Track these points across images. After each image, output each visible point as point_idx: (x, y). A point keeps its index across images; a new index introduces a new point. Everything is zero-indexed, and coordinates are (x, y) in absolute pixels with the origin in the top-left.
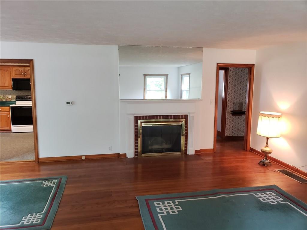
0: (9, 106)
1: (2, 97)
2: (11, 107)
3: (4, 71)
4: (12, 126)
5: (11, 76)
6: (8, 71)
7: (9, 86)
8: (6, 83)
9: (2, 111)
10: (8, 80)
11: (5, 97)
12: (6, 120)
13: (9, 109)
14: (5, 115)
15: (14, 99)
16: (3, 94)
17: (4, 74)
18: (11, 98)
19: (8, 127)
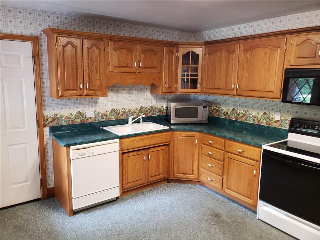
0: (261, 147)
1: (261, 116)
2: (264, 149)
3: (270, 49)
4: (260, 200)
5: (286, 62)
6: (279, 50)
7: (274, 91)
8: (269, 81)
9: (245, 154)
10: (275, 75)
11: (267, 116)
12: (249, 180)
13: (260, 153)
14: (249, 167)
15: (287, 125)
16: (265, 109)
17: (269, 57)
18: (280, 122)
19: (250, 199)
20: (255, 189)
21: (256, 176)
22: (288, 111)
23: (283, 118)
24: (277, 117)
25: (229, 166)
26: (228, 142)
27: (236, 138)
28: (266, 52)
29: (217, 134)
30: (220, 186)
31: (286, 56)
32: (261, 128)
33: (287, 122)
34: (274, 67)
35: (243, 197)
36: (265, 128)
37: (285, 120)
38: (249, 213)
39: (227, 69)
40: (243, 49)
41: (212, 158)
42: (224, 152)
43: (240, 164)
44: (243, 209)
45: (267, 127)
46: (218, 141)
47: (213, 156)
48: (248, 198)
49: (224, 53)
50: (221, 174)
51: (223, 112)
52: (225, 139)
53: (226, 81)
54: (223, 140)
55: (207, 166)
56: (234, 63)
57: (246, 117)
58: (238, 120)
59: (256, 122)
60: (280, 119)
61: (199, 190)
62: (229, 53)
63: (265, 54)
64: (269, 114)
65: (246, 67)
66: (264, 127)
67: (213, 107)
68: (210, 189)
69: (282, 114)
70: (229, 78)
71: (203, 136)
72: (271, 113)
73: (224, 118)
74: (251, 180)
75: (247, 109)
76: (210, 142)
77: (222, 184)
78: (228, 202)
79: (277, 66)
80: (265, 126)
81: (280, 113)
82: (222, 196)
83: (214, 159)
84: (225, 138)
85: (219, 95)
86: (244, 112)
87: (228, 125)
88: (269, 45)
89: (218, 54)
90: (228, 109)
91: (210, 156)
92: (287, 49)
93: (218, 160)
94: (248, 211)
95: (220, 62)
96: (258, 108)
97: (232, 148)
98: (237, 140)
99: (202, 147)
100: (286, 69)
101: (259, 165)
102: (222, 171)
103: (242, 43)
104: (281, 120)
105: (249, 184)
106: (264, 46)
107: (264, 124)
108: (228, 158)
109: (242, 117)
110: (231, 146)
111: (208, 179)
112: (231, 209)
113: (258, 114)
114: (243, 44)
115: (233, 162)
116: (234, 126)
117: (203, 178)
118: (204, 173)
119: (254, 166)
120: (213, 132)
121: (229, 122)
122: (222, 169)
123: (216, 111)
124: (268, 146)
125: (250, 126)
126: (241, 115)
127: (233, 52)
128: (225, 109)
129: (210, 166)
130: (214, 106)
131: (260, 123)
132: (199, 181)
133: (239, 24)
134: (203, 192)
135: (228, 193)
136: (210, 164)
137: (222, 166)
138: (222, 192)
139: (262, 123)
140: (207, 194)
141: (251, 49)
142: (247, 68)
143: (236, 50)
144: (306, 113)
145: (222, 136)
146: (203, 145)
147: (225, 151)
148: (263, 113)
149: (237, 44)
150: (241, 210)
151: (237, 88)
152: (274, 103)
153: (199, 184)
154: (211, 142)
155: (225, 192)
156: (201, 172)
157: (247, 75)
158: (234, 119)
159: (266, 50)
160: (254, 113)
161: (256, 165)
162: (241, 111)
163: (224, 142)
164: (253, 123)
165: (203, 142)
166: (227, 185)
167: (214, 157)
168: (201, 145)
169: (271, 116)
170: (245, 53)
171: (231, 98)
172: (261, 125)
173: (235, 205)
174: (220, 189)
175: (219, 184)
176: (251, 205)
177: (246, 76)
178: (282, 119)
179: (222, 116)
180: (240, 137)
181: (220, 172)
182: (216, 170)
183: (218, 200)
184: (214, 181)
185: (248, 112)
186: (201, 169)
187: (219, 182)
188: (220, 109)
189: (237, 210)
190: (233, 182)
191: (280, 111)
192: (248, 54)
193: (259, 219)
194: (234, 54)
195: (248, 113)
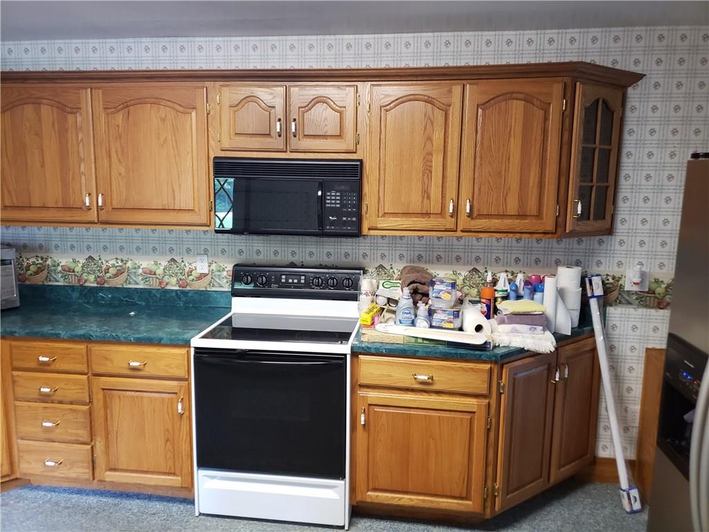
0: (187, 344)
1: (164, 269)
2: (196, 348)
3: (174, 109)
4: (198, 469)
5: (212, 142)
6: (194, 114)
7: (195, 209)
8: (180, 186)
9: (149, 370)
10: (193, 170)
11: (177, 267)
12: (167, 430)
13: (186, 359)
14: (163, 399)
15: (225, 281)
16: (171, 250)
17: (173, 128)
18: (209, 277)
19: (174, 474)
20: (185, 447)
21: (182, 415)
22: (223, 251)
23: (214, 267)
24: (201, 266)
25: (109, 411)
26: (97, 348)
27: (120, 335)
28: (163, 116)
29: (63, 333)
30: (87, 471)
31: (210, 129)
32: (168, 296)
33: (225, 274)
34: (188, 153)
35: (156, 477)
36: (177, 294)
37: (219, 271)
38: (175, 508)
39: (63, 152)
40: (103, 105)
41: (52, 402)
42: (88, 378)
43: (137, 397)
44: (158, 506)
45: (182, 292)
46: (67, 352)
47: (54, 398)
48: (169, 474)
49: (46, 111)
50: (86, 438)
51: (60, 268)
52: (87, 342)
53: (65, 184)
54: (82, 347)
55: (39, 429)
56: (82, 140)
57: (125, 274)
58: (106, 285)
59: (154, 284)
60: (209, 271)
61: (20, 504)
62: (64, 111)
63: (163, 120)
64: (183, 261)
65: (116, 151)
66: (174, 294)
67: (28, 259)
68: (53, 490)
69: (213, 259)
70: (73, 178)
71: (16, 347)
72: (187, 259)
73: (64, 286)
74: (170, 428)
75: (127, 254)
76: (41, 359)
77: (93, 462)
78: (115, 505)
79: (194, 149)
80: (176, 291)
81: (206, 258)
82: (95, 493)
83: (60, 402)
84: (87, 339)
85: (39, 224)
86: (120, 264)
87: (80, 301)
88: (169, 101)
89: (29, 110)
90: (74, 261)
91: (45, 398)
92: (212, 113)
93: (71, 403)
94: (170, 505)
95: (38, 134)
96: (154, 249)
97: (112, 362)
98: (122, 339)
99: (17, 379)
100: (215, 158)
101: (187, 387)
102: (89, 428)
103: (99, 88)
104: (211, 273)
105: (168, 440)
106: (156, 101)
107: (172, 285)
108: (103, 389)
109: (116, 275)
110: (106, 359)
111: (47, 463)
112: (128, 522)
113: (156, 263)
114: (101, 91)
115: (119, 397)
116: (96, 303)
117: (28, 466)
118: (29, 452)
119: (176, 393)
120: (47, 329)
121: (81, 294)
122: (89, 425)
123: (38, 268)
124: (203, 337)
125: (139, 296)
126: (112, 271)
127: (75, 110)
128: (64, 261)
129: (49, 427)
130: (28, 255)
131: (163, 286)
132: (17, 479)
133: (94, 39)
134: (37, 505)
135: (112, 482)
136: (49, 421)
137: (88, 415)
138: (95, 485)
139: (167, 284)
140: (48, 505)
141: (126, 105)
142: (119, 152)
143: (83, 105)
144: (258, 252)
145: (77, 336)
146: (15, 373)
147: (90, 374)
148: (169, 262)
149: (82, 88)
150: (155, 511)
151: (100, 204)
152: (191, 235)
153: (16, 487)
154: (46, 359)
155: (104, 481)
156: (19, 451)
157: (123, 170)
158: (95, 285)
159: (163, 111)
160: (145, 263)
161: (180, 390)
162: (110, 261)
163: (84, 351)
164: (146, 287)
165: (15, 364)
166: (108, 461)
167: (60, 398)
168: (12, 376)
169: (187, 265)
170: (108, 114)
171: (79, 230)
172: (166, 290)
173: (135, 504)
174: (87, 480)
175: (82, 467)
176: (179, 487)
177: (120, 174)
178: (212, 270)
179: (58, 281)
180: (127, 330)
181: (83, 434)
182: (70, 431)
183: (85, 512)
184: (66, 465)
185: (130, 262)
186: (19, 443)
187: (82, 462)
188: (49, 262)
189: (145, 516)
190: (124, 448)
191: (206, 252)
192: (119, 118)
193: (200, 514)
194: (78, 114)
195: (129, 264)
